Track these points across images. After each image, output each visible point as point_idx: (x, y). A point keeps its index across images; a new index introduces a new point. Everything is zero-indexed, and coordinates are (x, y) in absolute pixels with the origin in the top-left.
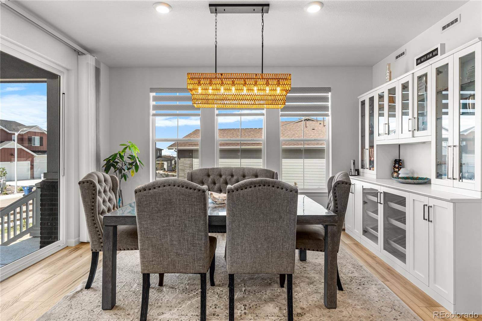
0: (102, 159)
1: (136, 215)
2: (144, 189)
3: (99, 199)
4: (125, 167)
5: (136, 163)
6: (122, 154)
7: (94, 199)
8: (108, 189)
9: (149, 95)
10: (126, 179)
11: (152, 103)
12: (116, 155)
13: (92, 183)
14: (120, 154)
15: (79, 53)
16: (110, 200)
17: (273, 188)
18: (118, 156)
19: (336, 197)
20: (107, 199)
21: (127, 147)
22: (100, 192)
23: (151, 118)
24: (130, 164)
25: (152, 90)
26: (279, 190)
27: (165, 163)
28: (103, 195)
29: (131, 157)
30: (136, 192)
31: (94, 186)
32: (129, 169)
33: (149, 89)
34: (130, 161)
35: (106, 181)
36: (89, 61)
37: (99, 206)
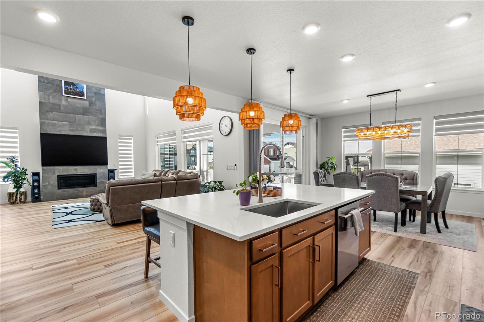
0: (319, 164)
1: (333, 184)
2: (336, 175)
3: (320, 180)
4: (329, 168)
5: (335, 166)
6: (328, 162)
7: (319, 179)
8: (323, 176)
9: (341, 131)
10: (329, 174)
11: (343, 134)
12: (325, 162)
13: (318, 173)
14: (327, 162)
15: (310, 118)
16: (324, 181)
17: (386, 177)
18: (326, 163)
19: (436, 185)
20: (323, 180)
21: (330, 159)
22: (320, 177)
23: (343, 143)
24: (331, 167)
25: (343, 128)
26: (388, 177)
27: (362, 168)
28: (321, 178)
29: (332, 163)
30: (333, 175)
31: (319, 174)
32: (331, 169)
33: (342, 127)
34: (332, 166)
35: (322, 173)
36: (314, 121)
37: (320, 182)
